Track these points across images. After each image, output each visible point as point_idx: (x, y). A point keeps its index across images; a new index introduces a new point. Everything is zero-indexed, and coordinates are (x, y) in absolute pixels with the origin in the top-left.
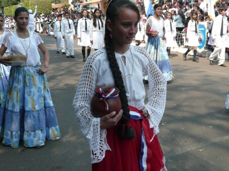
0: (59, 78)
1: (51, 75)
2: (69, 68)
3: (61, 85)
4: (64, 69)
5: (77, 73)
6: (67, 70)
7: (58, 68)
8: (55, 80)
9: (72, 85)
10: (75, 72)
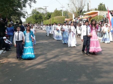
0: (60, 56)
1: (56, 54)
2: (66, 51)
3: (60, 60)
4: (64, 52)
5: (70, 54)
6: (65, 52)
7: (61, 51)
8: (57, 58)
9: (65, 61)
10: (69, 54)
